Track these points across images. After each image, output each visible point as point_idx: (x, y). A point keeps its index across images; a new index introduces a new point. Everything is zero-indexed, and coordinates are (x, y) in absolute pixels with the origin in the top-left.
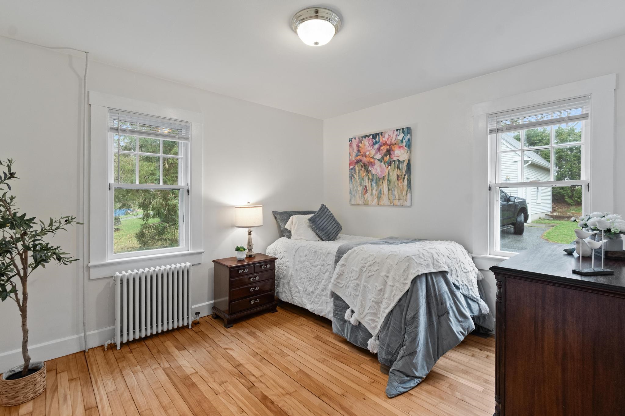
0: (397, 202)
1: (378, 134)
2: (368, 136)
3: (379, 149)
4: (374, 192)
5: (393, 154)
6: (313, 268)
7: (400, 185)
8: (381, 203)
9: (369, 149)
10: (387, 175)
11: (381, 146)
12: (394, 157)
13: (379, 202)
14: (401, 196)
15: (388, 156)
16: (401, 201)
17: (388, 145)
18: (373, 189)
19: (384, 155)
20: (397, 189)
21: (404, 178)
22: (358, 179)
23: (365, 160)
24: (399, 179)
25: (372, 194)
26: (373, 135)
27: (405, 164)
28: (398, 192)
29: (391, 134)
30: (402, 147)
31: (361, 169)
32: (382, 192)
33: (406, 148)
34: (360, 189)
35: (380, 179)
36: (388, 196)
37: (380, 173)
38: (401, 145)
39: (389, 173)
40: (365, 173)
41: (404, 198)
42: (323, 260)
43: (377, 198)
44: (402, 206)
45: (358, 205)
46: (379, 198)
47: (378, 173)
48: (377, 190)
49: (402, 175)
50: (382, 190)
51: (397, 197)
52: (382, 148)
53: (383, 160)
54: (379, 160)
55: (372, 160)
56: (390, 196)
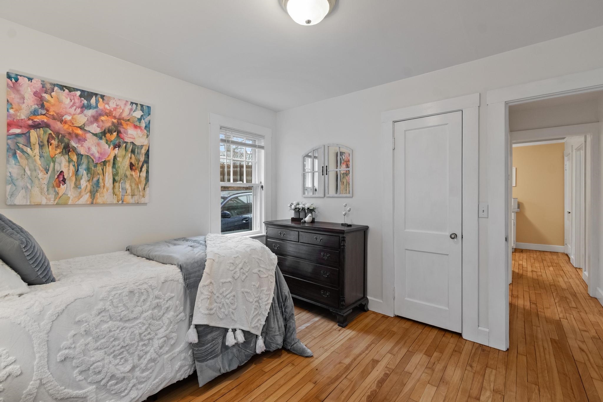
0: (129, 199)
1: (96, 95)
2: (71, 90)
3: (96, 119)
4: (84, 183)
5: (125, 133)
6: (127, 325)
7: (134, 176)
8: (99, 199)
9: (72, 111)
10: (112, 161)
11: (100, 115)
12: (126, 138)
13: (93, 199)
14: (136, 190)
15: (115, 134)
16: (136, 198)
17: (115, 117)
18: (81, 178)
19: (107, 131)
20: (129, 181)
21: (141, 168)
22: (37, 158)
23: (58, 126)
24: (134, 168)
25: (77, 186)
26: (83, 91)
27: (143, 151)
28: (131, 186)
29: (122, 104)
30: (140, 127)
31: (48, 141)
32: (101, 184)
33: (146, 131)
34: (44, 178)
35: (97, 164)
36: (113, 191)
37: (97, 155)
38: (137, 124)
39: (115, 158)
40: (59, 151)
41: (141, 194)
42: (157, 297)
43: (89, 194)
44: (138, 204)
45: (39, 205)
46: (93, 193)
47: (92, 155)
48: (89, 181)
49: (138, 164)
50: (101, 181)
51: (129, 191)
52: (103, 118)
53: (105, 137)
54: (95, 135)
55: (79, 132)
56: (116, 190)
